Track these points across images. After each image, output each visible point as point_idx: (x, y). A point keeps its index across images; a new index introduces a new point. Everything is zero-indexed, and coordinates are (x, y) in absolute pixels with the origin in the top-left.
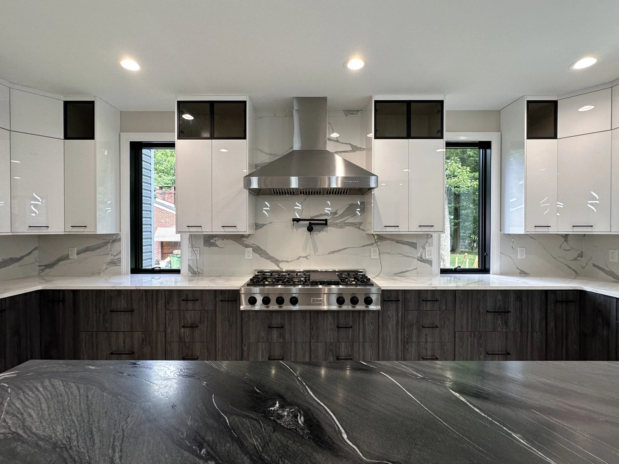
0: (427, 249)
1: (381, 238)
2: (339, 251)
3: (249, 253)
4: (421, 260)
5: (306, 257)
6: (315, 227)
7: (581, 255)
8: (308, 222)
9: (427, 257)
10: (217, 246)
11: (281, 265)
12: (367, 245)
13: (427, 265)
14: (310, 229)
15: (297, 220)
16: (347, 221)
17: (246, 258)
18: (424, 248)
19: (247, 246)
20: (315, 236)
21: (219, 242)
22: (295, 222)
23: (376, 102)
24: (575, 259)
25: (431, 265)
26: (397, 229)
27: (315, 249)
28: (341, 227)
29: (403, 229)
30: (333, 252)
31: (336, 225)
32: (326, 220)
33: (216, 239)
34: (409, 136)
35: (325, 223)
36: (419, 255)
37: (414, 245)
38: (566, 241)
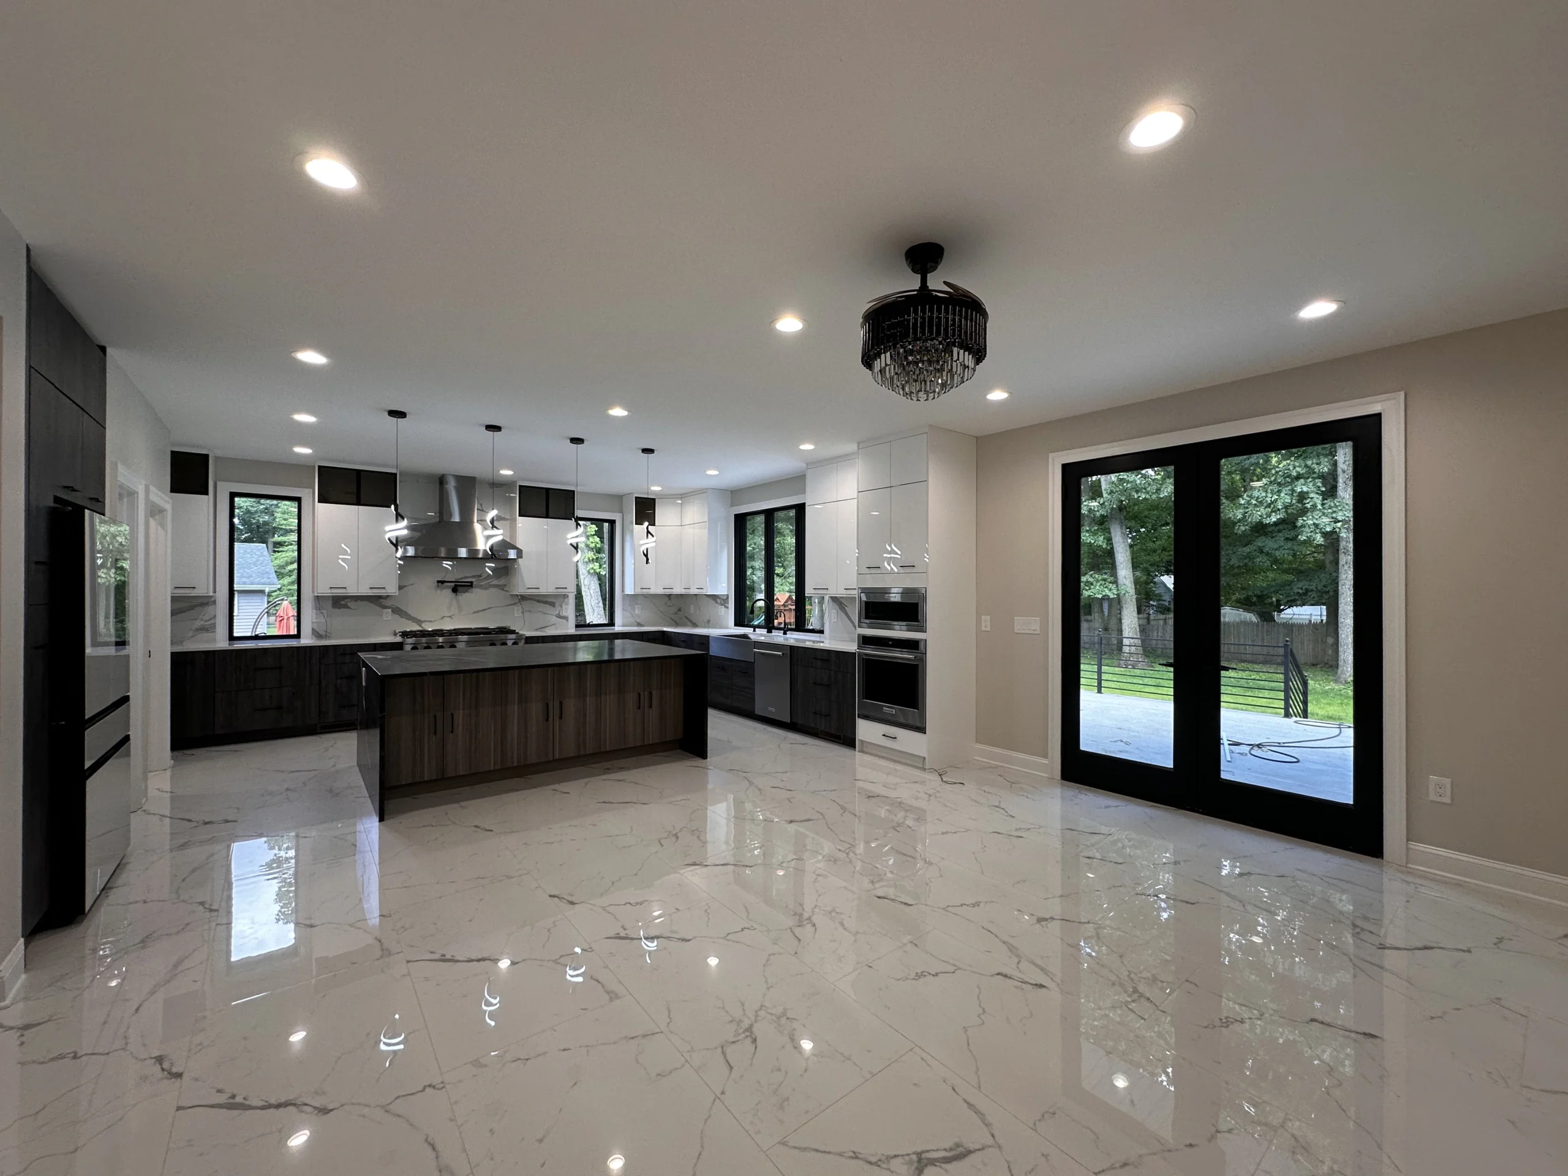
0: (564, 607)
1: (523, 598)
2: (485, 610)
3: (388, 614)
4: (559, 616)
5: (450, 617)
6: (459, 588)
7: (679, 610)
8: (453, 584)
9: (564, 614)
10: (348, 607)
11: (423, 625)
12: (512, 605)
13: (564, 621)
14: (455, 590)
15: (442, 582)
16: (492, 583)
17: (385, 618)
18: (561, 606)
19: (385, 607)
20: (460, 597)
21: (351, 604)
22: (440, 584)
23: (520, 486)
24: (676, 613)
25: (567, 620)
26: (537, 591)
27: (460, 609)
28: (486, 589)
29: (543, 591)
30: (478, 612)
31: (481, 587)
32: (472, 582)
33: (349, 600)
34: (547, 516)
35: (471, 585)
36: (557, 612)
37: (553, 604)
38: (670, 599)
